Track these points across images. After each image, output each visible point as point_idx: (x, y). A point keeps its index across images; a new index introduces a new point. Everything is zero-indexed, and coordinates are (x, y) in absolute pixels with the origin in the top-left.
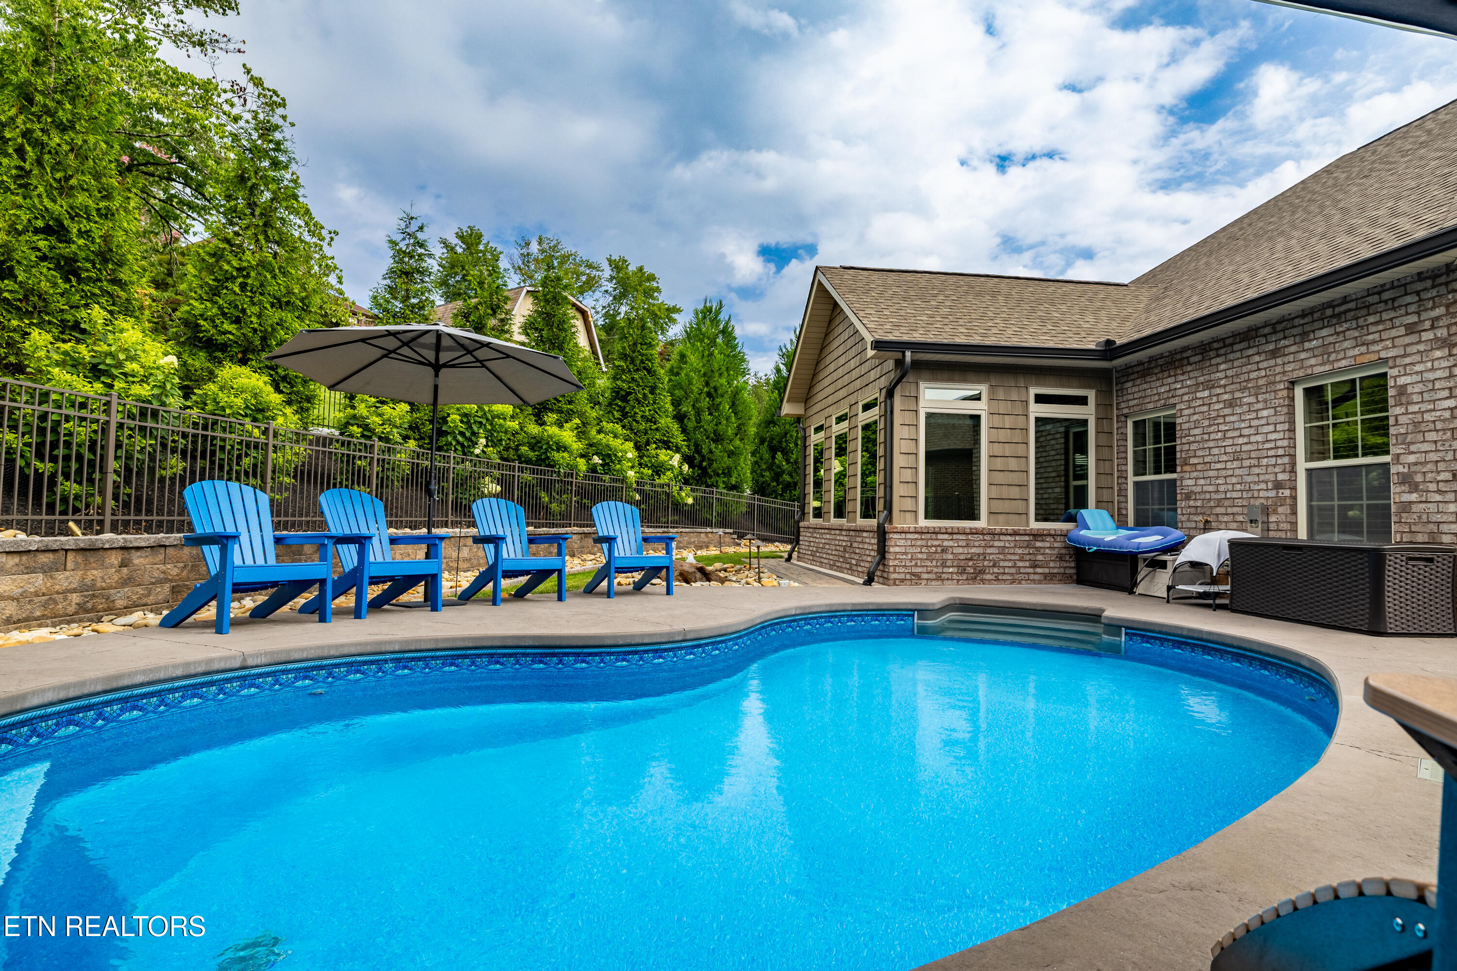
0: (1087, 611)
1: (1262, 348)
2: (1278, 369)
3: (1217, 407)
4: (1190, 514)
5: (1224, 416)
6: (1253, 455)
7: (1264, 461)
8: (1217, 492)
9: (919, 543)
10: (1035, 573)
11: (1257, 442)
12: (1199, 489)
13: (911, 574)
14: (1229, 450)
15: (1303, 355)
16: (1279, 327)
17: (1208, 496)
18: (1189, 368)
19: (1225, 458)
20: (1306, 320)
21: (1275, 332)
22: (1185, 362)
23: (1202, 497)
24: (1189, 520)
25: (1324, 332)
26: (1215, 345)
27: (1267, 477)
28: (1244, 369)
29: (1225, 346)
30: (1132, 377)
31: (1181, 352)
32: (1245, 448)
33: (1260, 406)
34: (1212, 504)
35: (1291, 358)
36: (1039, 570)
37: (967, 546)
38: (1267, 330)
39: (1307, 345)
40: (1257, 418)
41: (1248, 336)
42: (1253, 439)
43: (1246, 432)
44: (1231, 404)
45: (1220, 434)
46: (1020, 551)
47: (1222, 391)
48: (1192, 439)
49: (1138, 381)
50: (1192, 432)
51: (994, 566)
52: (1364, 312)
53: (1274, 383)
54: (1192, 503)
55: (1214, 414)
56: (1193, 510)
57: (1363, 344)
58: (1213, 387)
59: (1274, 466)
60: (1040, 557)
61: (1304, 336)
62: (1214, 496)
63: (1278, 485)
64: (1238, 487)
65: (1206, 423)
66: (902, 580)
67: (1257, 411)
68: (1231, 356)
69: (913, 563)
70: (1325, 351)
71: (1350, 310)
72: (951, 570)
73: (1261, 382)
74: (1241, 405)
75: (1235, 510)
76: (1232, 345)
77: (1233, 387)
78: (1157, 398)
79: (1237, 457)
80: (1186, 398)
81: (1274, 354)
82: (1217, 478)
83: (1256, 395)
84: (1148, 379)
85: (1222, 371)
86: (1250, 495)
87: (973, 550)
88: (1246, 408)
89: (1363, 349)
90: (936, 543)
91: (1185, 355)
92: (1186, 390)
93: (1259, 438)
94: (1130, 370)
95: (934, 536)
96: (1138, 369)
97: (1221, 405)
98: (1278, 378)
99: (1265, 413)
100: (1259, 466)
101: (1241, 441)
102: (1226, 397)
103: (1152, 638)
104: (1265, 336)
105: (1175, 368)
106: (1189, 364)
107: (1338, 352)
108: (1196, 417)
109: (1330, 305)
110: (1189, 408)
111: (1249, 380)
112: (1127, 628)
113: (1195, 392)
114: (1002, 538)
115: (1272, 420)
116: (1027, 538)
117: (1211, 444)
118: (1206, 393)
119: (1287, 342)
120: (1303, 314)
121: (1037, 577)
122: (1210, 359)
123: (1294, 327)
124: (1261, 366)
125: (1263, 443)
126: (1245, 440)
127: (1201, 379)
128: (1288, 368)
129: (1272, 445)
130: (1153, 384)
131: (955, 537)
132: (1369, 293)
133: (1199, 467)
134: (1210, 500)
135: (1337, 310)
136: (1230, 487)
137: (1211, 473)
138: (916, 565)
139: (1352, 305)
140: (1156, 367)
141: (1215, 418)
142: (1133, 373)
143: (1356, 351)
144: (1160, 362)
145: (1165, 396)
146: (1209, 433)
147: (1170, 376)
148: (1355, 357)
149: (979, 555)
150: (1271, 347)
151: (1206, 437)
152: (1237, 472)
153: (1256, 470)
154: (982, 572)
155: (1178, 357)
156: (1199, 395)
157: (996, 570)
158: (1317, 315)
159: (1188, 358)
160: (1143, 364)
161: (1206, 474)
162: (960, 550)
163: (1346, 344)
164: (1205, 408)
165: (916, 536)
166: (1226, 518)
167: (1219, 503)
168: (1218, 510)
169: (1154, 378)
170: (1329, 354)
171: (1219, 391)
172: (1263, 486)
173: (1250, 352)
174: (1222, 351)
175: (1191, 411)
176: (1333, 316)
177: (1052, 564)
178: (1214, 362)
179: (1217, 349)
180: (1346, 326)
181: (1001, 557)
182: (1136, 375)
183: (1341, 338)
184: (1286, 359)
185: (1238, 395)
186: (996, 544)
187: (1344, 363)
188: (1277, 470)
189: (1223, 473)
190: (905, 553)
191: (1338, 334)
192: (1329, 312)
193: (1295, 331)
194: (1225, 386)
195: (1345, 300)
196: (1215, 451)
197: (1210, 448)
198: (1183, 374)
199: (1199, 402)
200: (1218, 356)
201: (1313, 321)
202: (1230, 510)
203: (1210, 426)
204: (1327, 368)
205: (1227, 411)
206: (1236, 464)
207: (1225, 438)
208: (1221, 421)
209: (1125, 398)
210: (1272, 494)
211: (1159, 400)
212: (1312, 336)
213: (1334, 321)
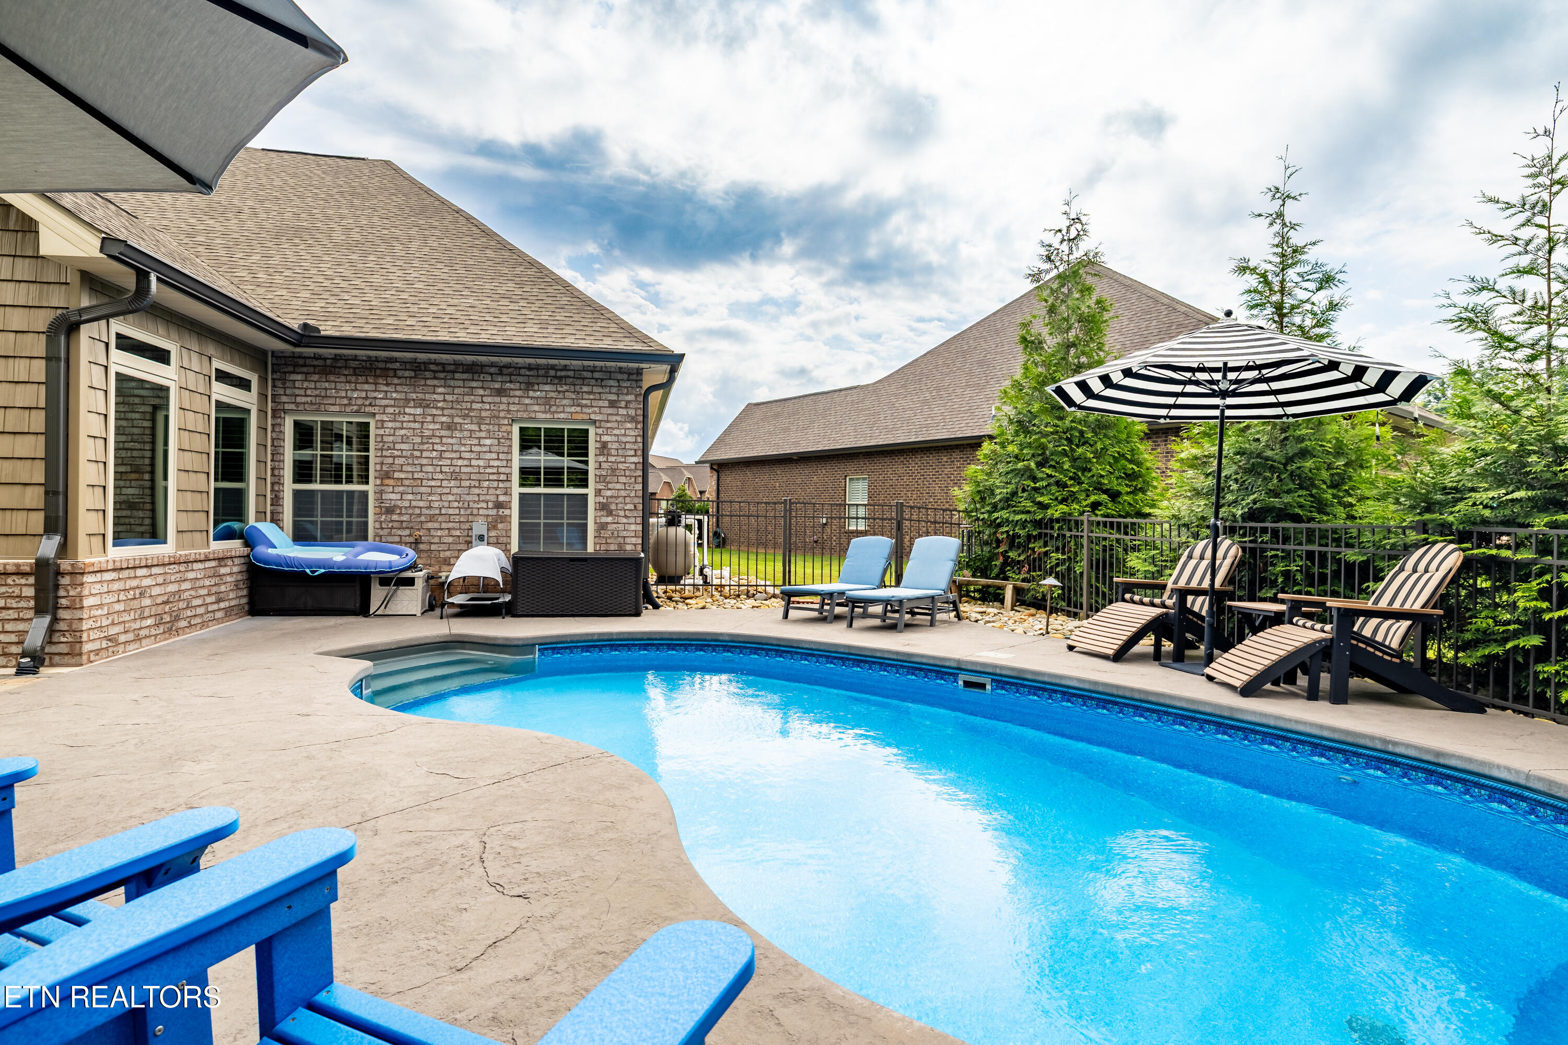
0: (438, 640)
1: (486, 384)
2: (503, 407)
3: (431, 426)
4: (392, 528)
5: (441, 437)
6: (473, 477)
7: (486, 484)
8: (430, 507)
9: (116, 586)
10: (219, 610)
11: (479, 466)
12: (407, 504)
13: (109, 639)
14: (445, 469)
15: (527, 401)
16: (505, 371)
17: (417, 511)
18: (396, 381)
19: (441, 476)
20: (531, 373)
21: (501, 374)
22: (391, 373)
23: (410, 511)
24: (390, 534)
25: (547, 388)
26: (432, 367)
27: (488, 497)
28: (467, 398)
29: (444, 371)
30: (305, 369)
31: (386, 362)
32: (464, 470)
33: (483, 434)
34: (423, 519)
35: (516, 401)
36: (222, 605)
37: (164, 583)
38: (492, 370)
39: (531, 393)
40: (480, 445)
41: (473, 370)
42: (474, 462)
43: (467, 455)
44: (450, 427)
45: (435, 454)
46: (207, 583)
47: (439, 412)
48: (396, 453)
49: (315, 377)
50: (398, 446)
51: (187, 607)
52: (579, 382)
53: (498, 417)
54: (395, 517)
55: (427, 433)
56: (396, 525)
57: (578, 406)
58: (428, 406)
59: (496, 489)
60: (223, 588)
61: (529, 386)
62: (425, 511)
63: (499, 505)
64: (456, 504)
65: (418, 440)
66: (97, 652)
67: (479, 438)
68: (452, 383)
69: (109, 621)
70: (547, 402)
71: (569, 377)
72: (149, 622)
73: (484, 414)
74: (461, 430)
75: (450, 525)
76: (454, 372)
77: (453, 411)
78: (345, 401)
79: (455, 476)
80: (390, 410)
81: (500, 392)
82: (430, 494)
83: (479, 424)
84: (332, 378)
85: (439, 394)
86: (469, 512)
87: (172, 588)
88: (466, 434)
89: (578, 409)
90: (134, 583)
91: (390, 366)
92: (392, 402)
93: (481, 463)
94: (301, 362)
95: (131, 573)
96: (316, 363)
97: (438, 426)
98: (502, 414)
99: (488, 442)
100: (479, 487)
101: (460, 462)
102: (444, 419)
103: (562, 648)
104: (491, 374)
105: (376, 376)
106: (395, 376)
107: (558, 406)
108: (403, 432)
109: (553, 367)
110: (395, 421)
111: (471, 409)
112: (540, 644)
113: (404, 407)
114: (196, 566)
115: (495, 449)
116: (213, 564)
117: (424, 461)
118: (419, 411)
119: (512, 386)
120: (530, 368)
121: (219, 615)
122: (426, 379)
123: (519, 375)
124: (485, 399)
125: (485, 467)
126: (466, 462)
127: (414, 396)
128: (512, 408)
129: (495, 470)
130: (339, 386)
131: (155, 570)
132: (585, 369)
133: (406, 482)
134: (420, 515)
135: (559, 374)
136: (446, 504)
137: (422, 490)
138: (113, 624)
139: (571, 373)
140: (346, 367)
141: (429, 437)
142: (305, 365)
143: (573, 409)
144: (353, 364)
145: (360, 402)
146: (422, 451)
147: (367, 383)
148: (572, 413)
149: (174, 593)
150: (497, 386)
151: (417, 454)
152: (455, 491)
153: (477, 491)
154: (177, 619)
155: (382, 365)
156: (407, 410)
157: (189, 613)
158: (542, 372)
159: (395, 370)
160: (325, 359)
161: (415, 490)
162: (156, 591)
163: (565, 402)
164: (417, 425)
165: (113, 575)
166: (439, 533)
167: (432, 519)
168: (430, 525)
169: (343, 379)
170: (551, 406)
171: (434, 411)
172: (484, 505)
173: (474, 384)
174: (442, 375)
175: (398, 425)
176: (555, 377)
177: (232, 595)
178: (429, 382)
179: (435, 372)
180: (565, 388)
181: (193, 593)
182: (312, 369)
183: (561, 396)
184: (511, 400)
185: (457, 420)
186: (191, 575)
187: (562, 416)
188: (498, 492)
189: (439, 490)
190: (101, 606)
191: (559, 392)
192: (552, 373)
193: (521, 379)
194: (443, 409)
195: (565, 368)
196: (430, 469)
197: (422, 465)
198: (387, 385)
199: (407, 418)
200: (435, 378)
201: (538, 376)
202: (444, 525)
203: (422, 443)
204: (548, 416)
205: (443, 433)
206: (453, 483)
207: (441, 458)
208: (438, 441)
209: (288, 392)
210: (494, 512)
211: (350, 404)
212: (536, 387)
213: (556, 381)
